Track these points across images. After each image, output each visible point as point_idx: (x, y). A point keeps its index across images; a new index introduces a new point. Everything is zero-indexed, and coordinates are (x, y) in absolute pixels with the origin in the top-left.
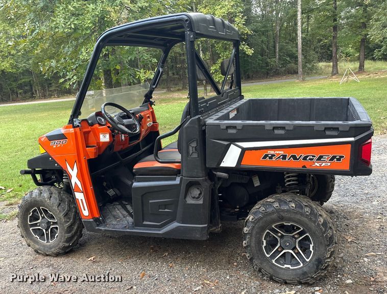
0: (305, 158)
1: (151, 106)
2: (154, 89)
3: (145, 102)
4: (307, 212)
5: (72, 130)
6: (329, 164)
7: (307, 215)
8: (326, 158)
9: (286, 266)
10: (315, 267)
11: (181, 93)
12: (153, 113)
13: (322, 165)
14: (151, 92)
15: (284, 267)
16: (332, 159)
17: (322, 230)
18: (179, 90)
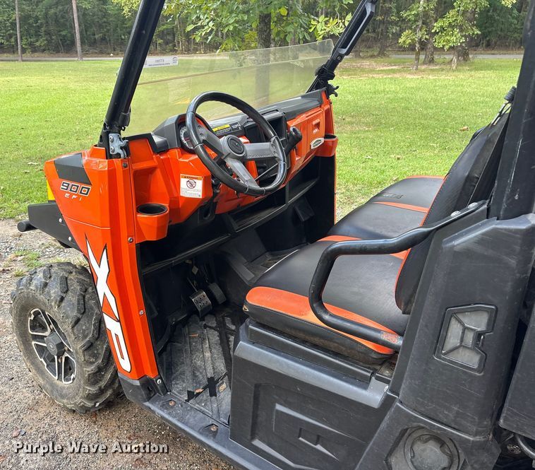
1: (328, 98)
2: (342, 56)
3: (316, 86)
5: (103, 165)
11: (375, 61)
12: (328, 114)
14: (333, 64)
18: (372, 56)
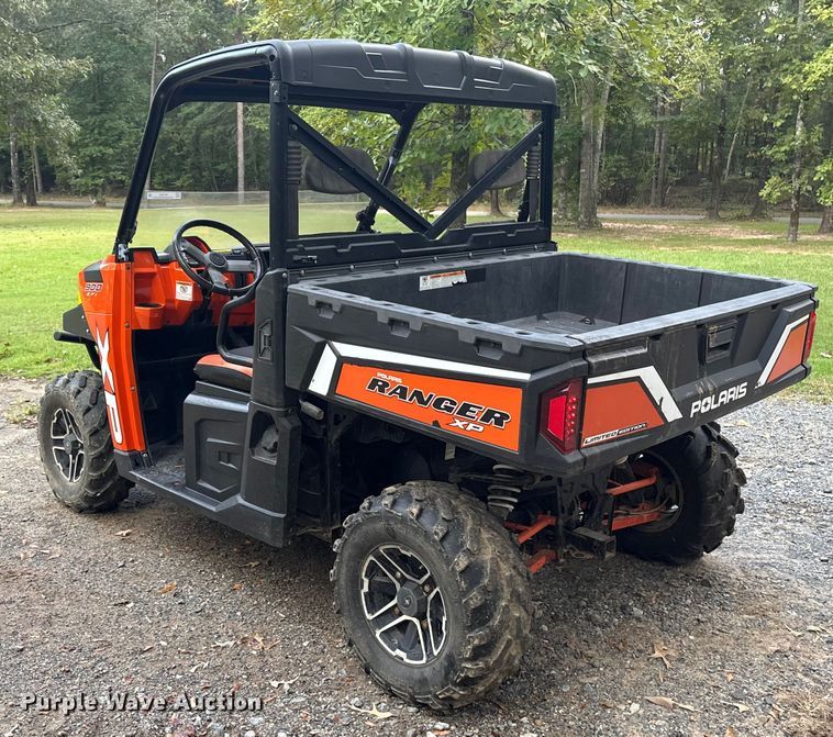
0: (438, 403)
4: (436, 533)
5: (113, 267)
6: (481, 429)
7: (434, 541)
8: (475, 412)
9: (398, 652)
10: (443, 672)
13: (469, 428)
15: (394, 654)
16: (486, 418)
17: (459, 586)
